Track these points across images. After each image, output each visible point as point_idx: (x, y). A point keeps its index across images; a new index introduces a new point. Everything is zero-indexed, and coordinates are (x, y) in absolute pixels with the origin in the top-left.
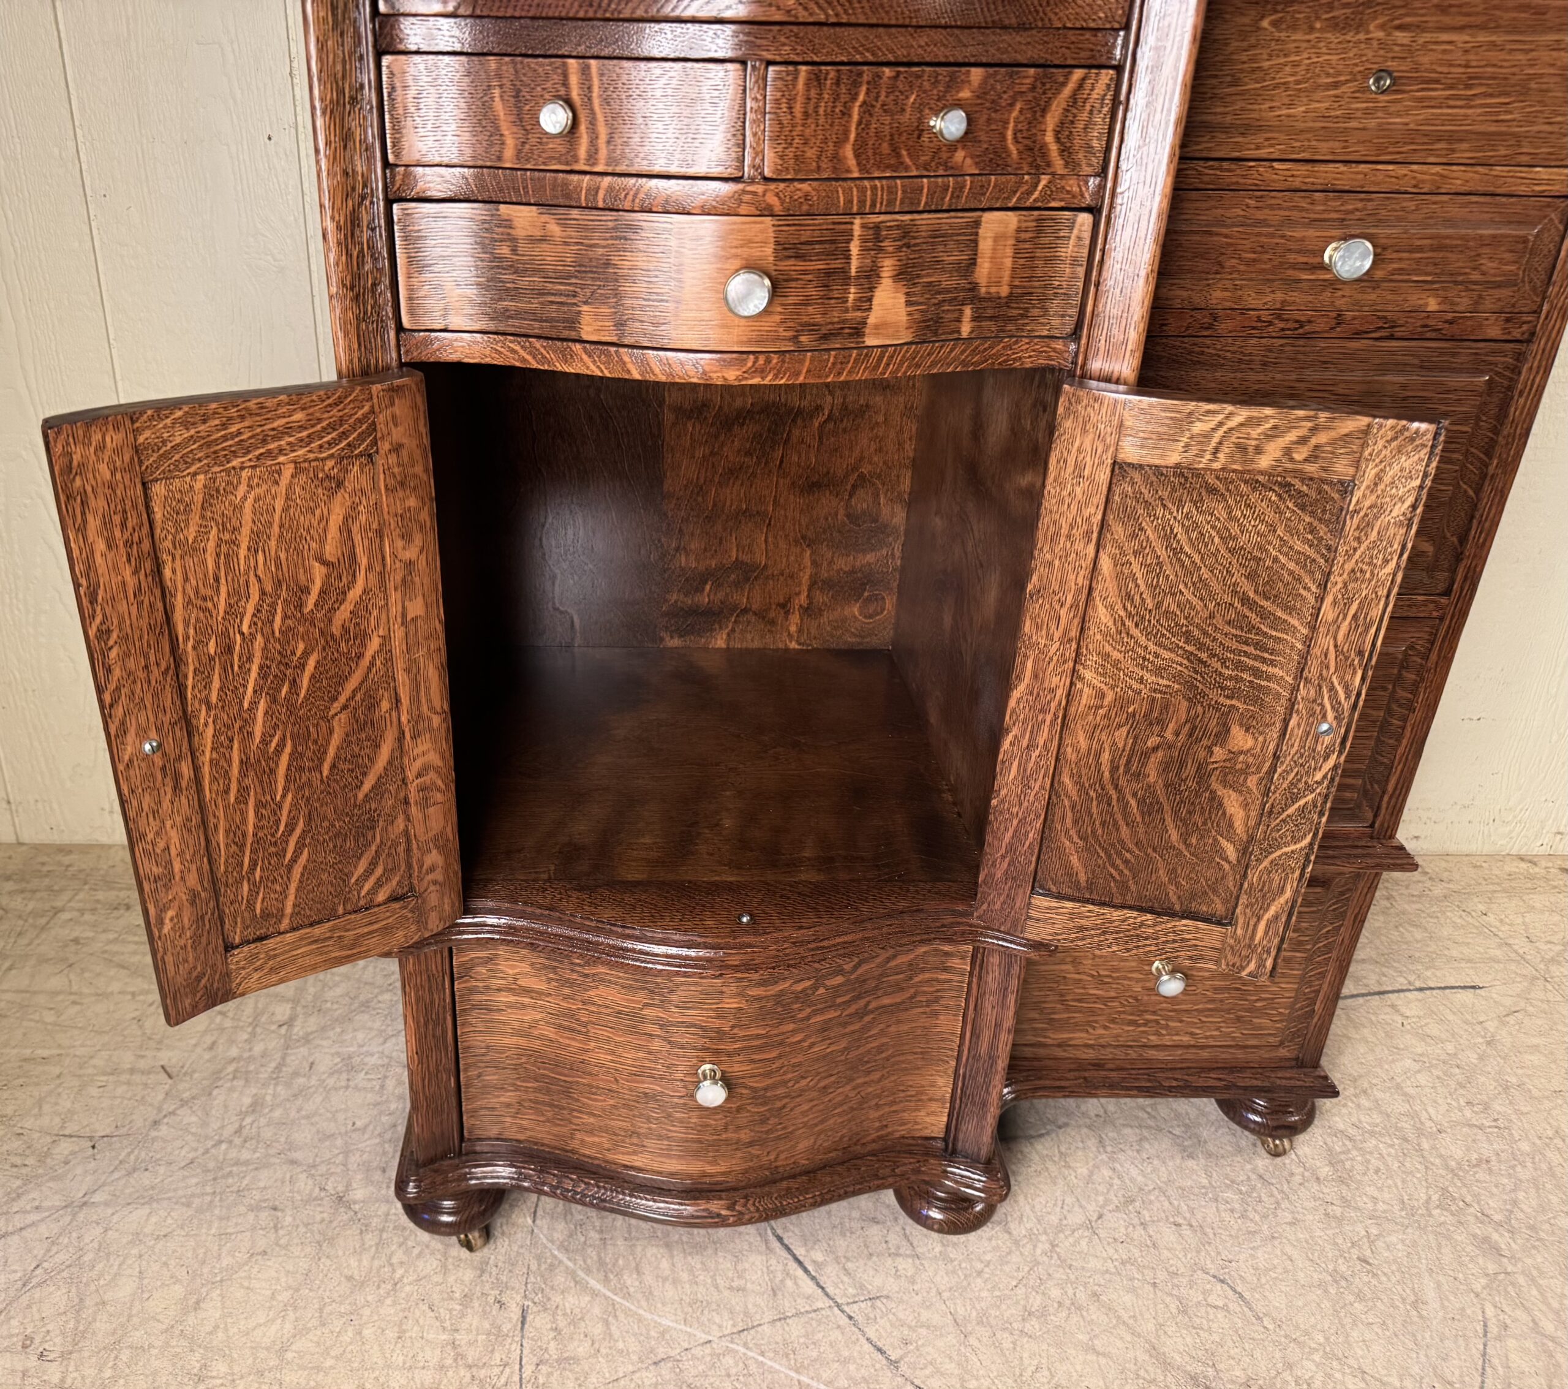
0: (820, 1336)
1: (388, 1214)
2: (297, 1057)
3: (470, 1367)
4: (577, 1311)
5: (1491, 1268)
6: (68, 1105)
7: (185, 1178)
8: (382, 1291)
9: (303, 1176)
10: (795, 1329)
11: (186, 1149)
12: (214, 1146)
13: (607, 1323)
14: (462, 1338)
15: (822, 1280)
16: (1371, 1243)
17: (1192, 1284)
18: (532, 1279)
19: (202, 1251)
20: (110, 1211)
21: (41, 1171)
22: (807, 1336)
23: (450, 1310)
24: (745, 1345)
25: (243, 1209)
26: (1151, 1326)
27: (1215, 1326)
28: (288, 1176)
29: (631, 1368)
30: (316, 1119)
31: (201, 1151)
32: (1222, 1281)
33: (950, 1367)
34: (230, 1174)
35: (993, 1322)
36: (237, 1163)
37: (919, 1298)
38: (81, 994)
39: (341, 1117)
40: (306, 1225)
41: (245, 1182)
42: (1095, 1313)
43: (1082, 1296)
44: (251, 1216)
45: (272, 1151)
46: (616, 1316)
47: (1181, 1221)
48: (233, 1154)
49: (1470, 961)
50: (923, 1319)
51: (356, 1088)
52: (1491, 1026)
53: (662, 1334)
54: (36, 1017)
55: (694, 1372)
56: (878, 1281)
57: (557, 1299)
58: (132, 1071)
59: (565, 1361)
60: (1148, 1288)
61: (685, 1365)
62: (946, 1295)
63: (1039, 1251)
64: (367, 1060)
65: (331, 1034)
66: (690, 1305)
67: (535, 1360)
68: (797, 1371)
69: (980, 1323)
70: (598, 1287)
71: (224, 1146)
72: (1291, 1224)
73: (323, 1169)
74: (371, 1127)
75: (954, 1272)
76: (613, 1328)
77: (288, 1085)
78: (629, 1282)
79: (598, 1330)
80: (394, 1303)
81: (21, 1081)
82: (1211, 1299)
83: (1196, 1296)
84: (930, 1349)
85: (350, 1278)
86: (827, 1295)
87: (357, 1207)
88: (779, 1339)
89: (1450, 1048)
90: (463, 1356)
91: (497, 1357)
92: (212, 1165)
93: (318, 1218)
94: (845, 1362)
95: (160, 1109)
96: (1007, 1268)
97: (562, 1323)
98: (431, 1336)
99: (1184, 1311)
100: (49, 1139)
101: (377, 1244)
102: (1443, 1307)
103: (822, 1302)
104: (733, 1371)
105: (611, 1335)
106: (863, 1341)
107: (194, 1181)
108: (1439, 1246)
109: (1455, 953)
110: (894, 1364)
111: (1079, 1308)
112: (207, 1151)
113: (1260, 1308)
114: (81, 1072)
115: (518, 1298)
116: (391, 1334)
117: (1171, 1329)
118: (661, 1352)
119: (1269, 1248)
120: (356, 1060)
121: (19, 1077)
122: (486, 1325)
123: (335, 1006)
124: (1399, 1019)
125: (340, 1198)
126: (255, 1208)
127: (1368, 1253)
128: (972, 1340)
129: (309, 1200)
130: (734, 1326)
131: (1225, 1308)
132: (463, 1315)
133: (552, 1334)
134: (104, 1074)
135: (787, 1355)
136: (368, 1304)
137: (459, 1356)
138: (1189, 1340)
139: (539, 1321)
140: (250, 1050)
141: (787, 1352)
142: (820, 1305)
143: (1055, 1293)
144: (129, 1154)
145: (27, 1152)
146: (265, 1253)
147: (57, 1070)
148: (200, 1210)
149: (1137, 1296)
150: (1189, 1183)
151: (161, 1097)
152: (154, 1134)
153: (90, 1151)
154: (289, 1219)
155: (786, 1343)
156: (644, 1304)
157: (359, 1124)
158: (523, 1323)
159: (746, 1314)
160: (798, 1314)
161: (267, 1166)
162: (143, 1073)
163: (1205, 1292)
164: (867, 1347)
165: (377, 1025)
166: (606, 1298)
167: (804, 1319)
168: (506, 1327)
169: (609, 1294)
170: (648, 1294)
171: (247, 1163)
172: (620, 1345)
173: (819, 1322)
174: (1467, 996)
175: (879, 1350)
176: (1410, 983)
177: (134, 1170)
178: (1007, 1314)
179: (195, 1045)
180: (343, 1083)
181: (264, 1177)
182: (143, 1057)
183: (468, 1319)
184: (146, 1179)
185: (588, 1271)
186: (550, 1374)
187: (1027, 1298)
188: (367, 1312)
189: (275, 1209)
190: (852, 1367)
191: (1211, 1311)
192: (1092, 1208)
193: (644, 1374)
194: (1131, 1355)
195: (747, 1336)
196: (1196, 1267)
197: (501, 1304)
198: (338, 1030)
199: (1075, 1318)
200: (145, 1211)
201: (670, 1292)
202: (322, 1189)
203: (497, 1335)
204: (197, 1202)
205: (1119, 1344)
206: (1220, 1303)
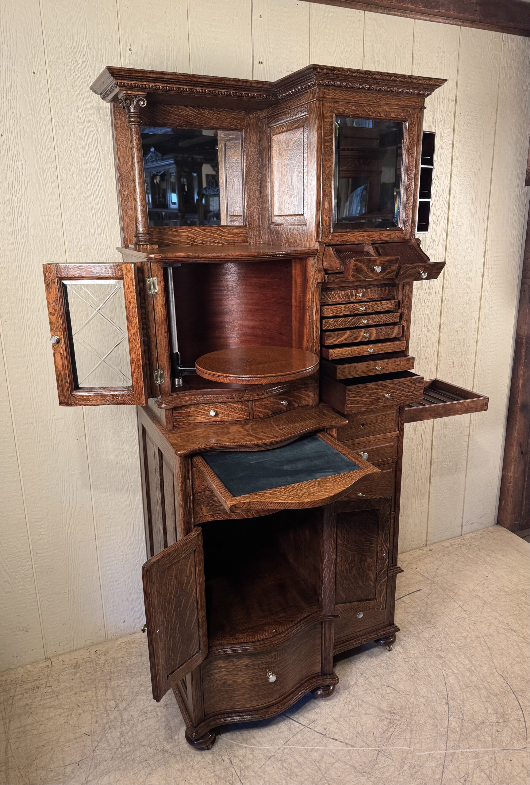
0: (305, 736)
1: (179, 749)
2: (126, 716)
3: (224, 779)
4: (243, 754)
5: (441, 662)
6: (61, 756)
7: (113, 763)
8: (189, 770)
9: (149, 749)
10: (299, 736)
11: (108, 754)
12: (116, 751)
13: (253, 754)
14: (217, 773)
15: (300, 722)
16: (416, 665)
17: (382, 690)
18: (228, 751)
19: (132, 780)
20: (96, 781)
21: (66, 778)
22: (302, 737)
23: (211, 767)
24: (289, 745)
25: (137, 764)
26: (377, 703)
27: (390, 698)
28: (144, 750)
29: (264, 762)
30: (143, 731)
31: (113, 753)
32: (389, 686)
33: (337, 731)
34: (126, 756)
35: (343, 716)
36: (127, 752)
37: (324, 717)
38: (41, 721)
39: (150, 728)
40: (158, 761)
41: (133, 757)
42: (364, 705)
43: (360, 702)
44: (140, 765)
45: (136, 745)
46: (254, 751)
47: (375, 675)
48: (124, 750)
49: (416, 583)
50: (327, 722)
51: (149, 718)
52: (426, 599)
53: (268, 751)
54: (31, 733)
55: (280, 757)
56: (313, 717)
57: (237, 753)
58: (75, 738)
59: (247, 768)
60: (373, 694)
61: (277, 756)
62: (330, 714)
63: (347, 695)
64: (148, 709)
65: (132, 705)
66: (271, 741)
67: (239, 770)
68: (304, 746)
69: (340, 717)
70: (246, 746)
71: (120, 749)
72: (398, 667)
73: (153, 744)
74: (161, 728)
75: (330, 707)
76: (255, 754)
77: (128, 725)
78: (253, 742)
79: (251, 756)
80: (195, 771)
81: (40, 755)
82: (387, 692)
83: (384, 692)
84: (331, 728)
85: (179, 770)
86: (303, 725)
87: (169, 751)
88: (296, 740)
89: (419, 609)
90: (220, 777)
91: (229, 774)
92: (119, 756)
93: (160, 758)
94: (313, 739)
95: (92, 746)
96: (341, 702)
97: (241, 759)
98: (209, 776)
99: (383, 697)
100: (62, 768)
101: (181, 758)
102: (435, 675)
103: (302, 727)
104: (289, 753)
105: (255, 756)
106: (316, 733)
107: (117, 762)
108: (430, 660)
109: (413, 582)
110: (325, 735)
111: (361, 705)
112: (115, 753)
113: (398, 690)
114: (59, 745)
115: (227, 757)
116: (198, 780)
117: (382, 702)
118: (269, 755)
119: (396, 674)
120: (145, 710)
121: (38, 754)
122: (222, 767)
123: (128, 697)
124: (406, 604)
125: (163, 750)
126: (140, 763)
127: (416, 668)
128: (340, 722)
129: (155, 754)
130: (284, 742)
131: (391, 693)
132: (215, 767)
133: (240, 762)
134: (67, 743)
135: (299, 744)
136: (187, 775)
137: (219, 778)
138: (386, 703)
139: (235, 760)
140: (110, 718)
141: (299, 743)
142: (302, 728)
143: (354, 703)
144: (91, 763)
145: (58, 774)
146: (150, 773)
147: (50, 747)
148: (124, 770)
149: (372, 697)
150: (374, 664)
151: (90, 743)
152: (95, 754)
153: (78, 767)
154: (152, 762)
155: (298, 741)
156: (259, 745)
157: (156, 728)
158: (231, 762)
159: (285, 737)
160: (298, 732)
161: (136, 750)
162: (80, 738)
163: (386, 691)
164: (317, 734)
165: (145, 697)
166: (249, 747)
167: (300, 733)
168: (228, 765)
169: (250, 746)
170: (259, 743)
171: (130, 751)
172: (259, 758)
173: (303, 732)
174: (418, 593)
175: (320, 733)
176: (405, 594)
177: (96, 766)
178: (345, 713)
179: (91, 723)
180: (145, 718)
181: (137, 753)
182: (76, 733)
183: (217, 768)
184: (102, 768)
185: (241, 743)
186: (245, 772)
187: (348, 707)
188: (188, 777)
189: (146, 761)
190: (316, 740)
191: (388, 694)
192: (354, 679)
193: (268, 762)
194: (375, 712)
195: (288, 743)
196: (382, 685)
197: (223, 760)
198: (134, 703)
199: (360, 708)
200: (107, 777)
201: (264, 740)
202: (157, 750)
203: (226, 769)
204: (121, 768)
205: (372, 710)
206: (390, 692)
